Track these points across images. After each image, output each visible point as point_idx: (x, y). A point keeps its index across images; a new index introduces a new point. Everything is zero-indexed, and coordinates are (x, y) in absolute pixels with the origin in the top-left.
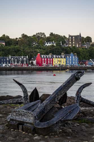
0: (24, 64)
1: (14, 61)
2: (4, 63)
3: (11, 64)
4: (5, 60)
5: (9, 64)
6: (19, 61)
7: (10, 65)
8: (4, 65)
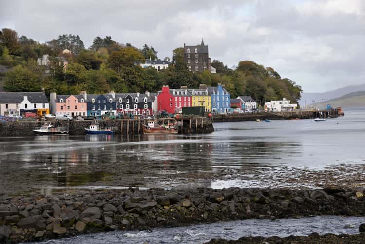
0: (145, 110)
1: (124, 104)
2: (102, 109)
3: (119, 109)
4: (105, 102)
5: (113, 109)
6: (135, 103)
7: (115, 112)
8: (103, 113)
